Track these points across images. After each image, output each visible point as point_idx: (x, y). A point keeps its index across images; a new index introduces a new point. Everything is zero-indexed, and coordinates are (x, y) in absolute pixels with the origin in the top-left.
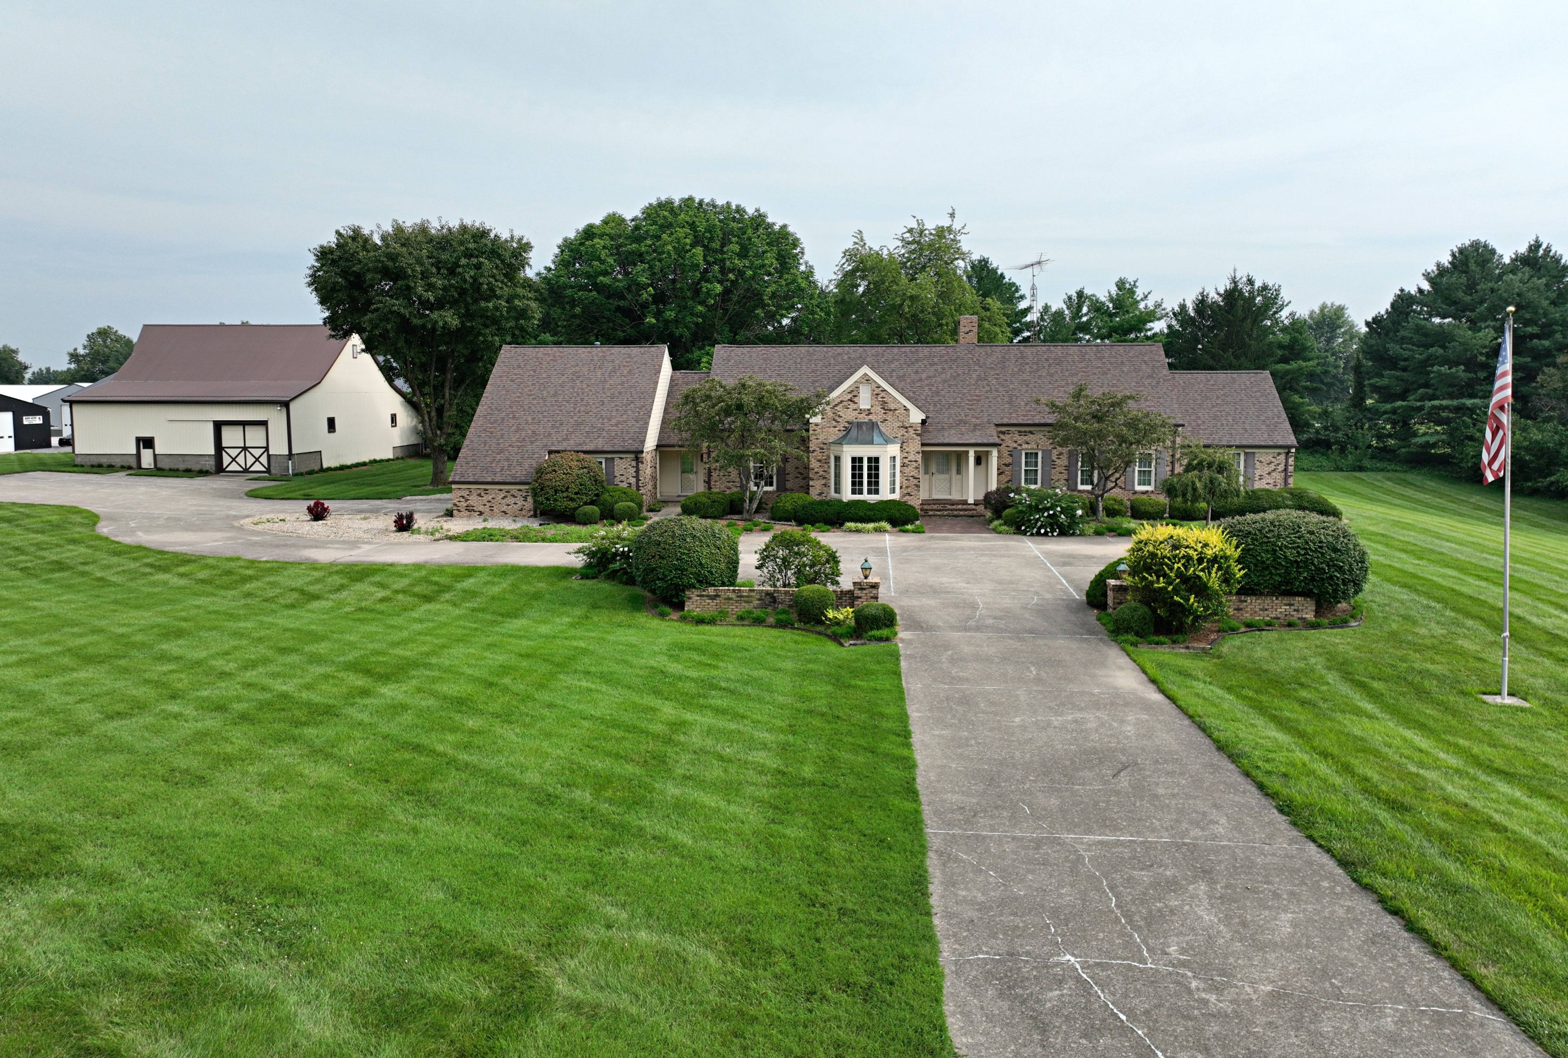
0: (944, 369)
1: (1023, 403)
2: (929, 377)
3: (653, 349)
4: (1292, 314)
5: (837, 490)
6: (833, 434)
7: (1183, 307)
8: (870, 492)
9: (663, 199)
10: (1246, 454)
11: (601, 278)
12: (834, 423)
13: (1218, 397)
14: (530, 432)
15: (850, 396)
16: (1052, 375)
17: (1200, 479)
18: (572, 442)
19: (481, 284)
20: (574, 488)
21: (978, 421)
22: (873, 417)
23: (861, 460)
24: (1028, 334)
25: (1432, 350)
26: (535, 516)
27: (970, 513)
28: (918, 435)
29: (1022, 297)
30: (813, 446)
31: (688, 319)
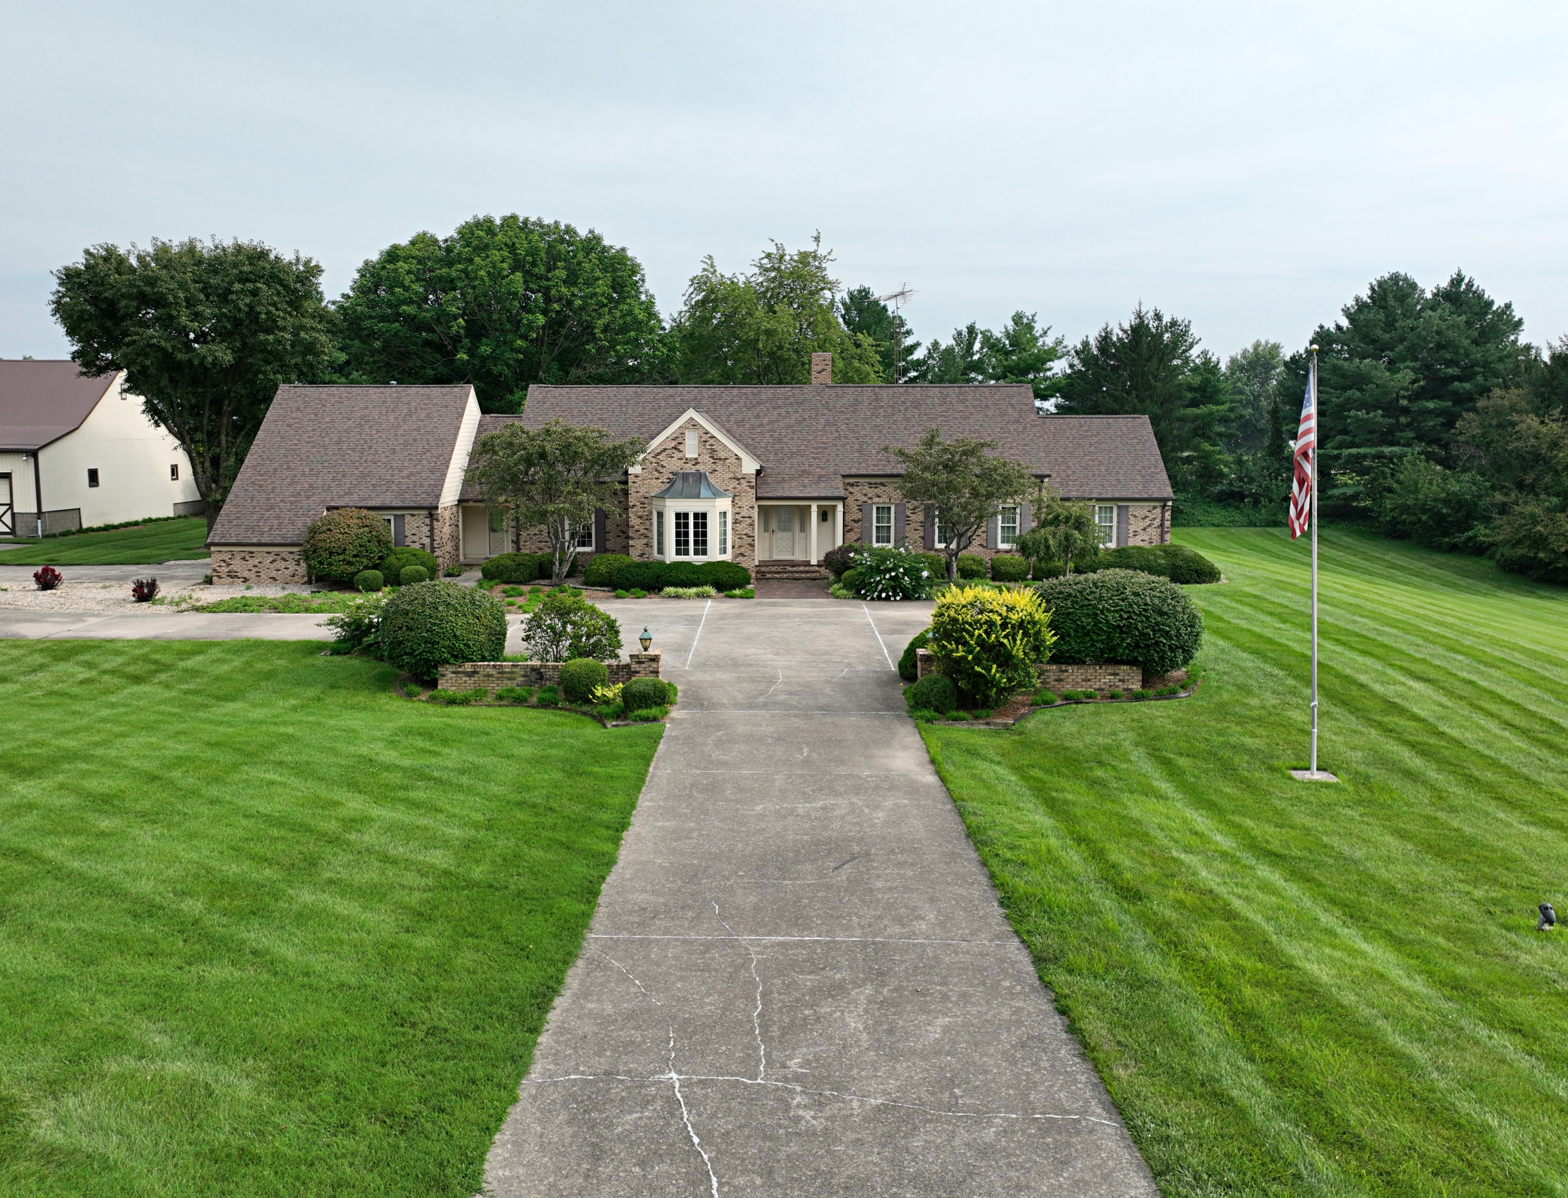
0: (788, 413)
1: (874, 452)
2: (771, 422)
3: (455, 390)
4: (1205, 353)
5: (661, 551)
6: (656, 487)
7: (1086, 344)
8: (696, 553)
9: (481, 217)
10: (1119, 507)
11: (404, 307)
12: (657, 475)
13: (1091, 445)
14: (306, 485)
15: (674, 444)
16: (908, 420)
17: (1054, 535)
18: (355, 497)
19: (259, 313)
20: (352, 550)
21: (823, 472)
22: (701, 468)
23: (686, 516)
24: (915, 374)
25: (1350, 393)
26: (309, 582)
27: (813, 575)
28: (751, 487)
29: (909, 333)
30: (632, 500)
31: (507, 355)
